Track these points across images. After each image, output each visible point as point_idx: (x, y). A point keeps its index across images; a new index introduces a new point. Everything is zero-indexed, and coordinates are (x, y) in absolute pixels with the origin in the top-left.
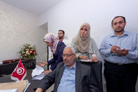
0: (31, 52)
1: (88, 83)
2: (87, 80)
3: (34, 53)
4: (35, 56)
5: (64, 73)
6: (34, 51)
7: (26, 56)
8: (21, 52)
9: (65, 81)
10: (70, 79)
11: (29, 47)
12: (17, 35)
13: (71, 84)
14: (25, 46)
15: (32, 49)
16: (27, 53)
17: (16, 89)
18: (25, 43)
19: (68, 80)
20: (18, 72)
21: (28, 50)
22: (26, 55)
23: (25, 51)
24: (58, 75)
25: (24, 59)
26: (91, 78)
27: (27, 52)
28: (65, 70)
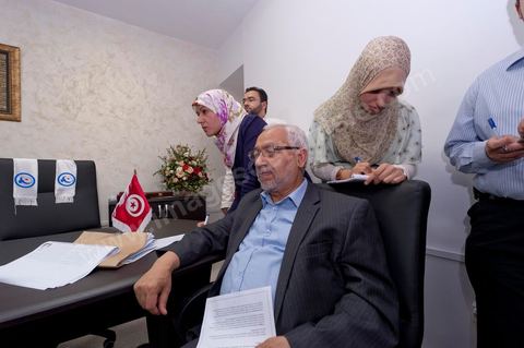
0: (191, 170)
1: (339, 257)
2: (339, 246)
3: (200, 174)
4: (205, 187)
5: (258, 221)
6: (198, 169)
7: (175, 184)
8: (163, 172)
9: (254, 244)
10: (273, 236)
11: (186, 154)
12: (155, 120)
13: (270, 253)
14: (175, 153)
15: (195, 163)
16: (178, 174)
17: (113, 248)
18: (175, 144)
19: (264, 242)
20: (129, 209)
21: (182, 163)
22: (176, 180)
23: (173, 167)
24: (238, 227)
25: (171, 194)
26: (358, 243)
27: (180, 169)
28: (262, 211)
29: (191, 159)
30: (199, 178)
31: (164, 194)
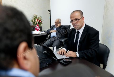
3: (41, 22)
4: (41, 24)
6: (40, 20)
8: (32, 21)
14: (34, 16)
15: (39, 19)
18: (34, 14)
20: (37, 28)
21: (36, 19)
22: (35, 23)
29: (38, 18)
30: (40, 23)
31: (33, 26)
